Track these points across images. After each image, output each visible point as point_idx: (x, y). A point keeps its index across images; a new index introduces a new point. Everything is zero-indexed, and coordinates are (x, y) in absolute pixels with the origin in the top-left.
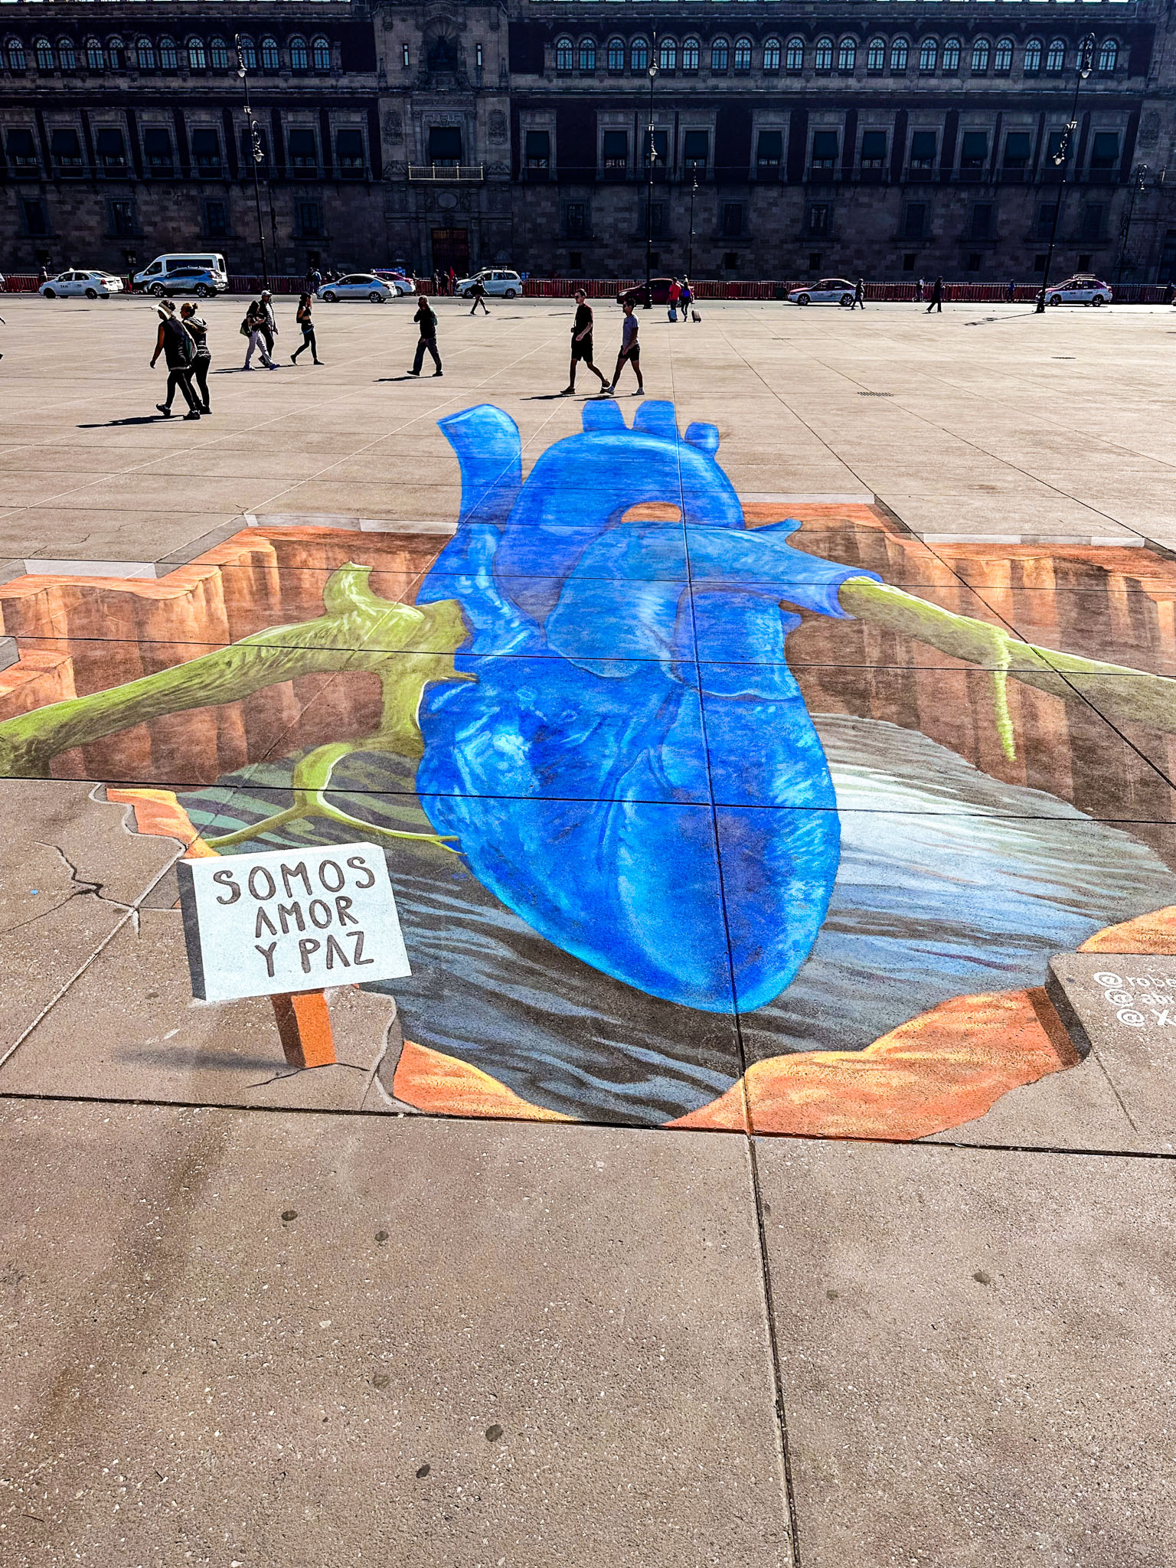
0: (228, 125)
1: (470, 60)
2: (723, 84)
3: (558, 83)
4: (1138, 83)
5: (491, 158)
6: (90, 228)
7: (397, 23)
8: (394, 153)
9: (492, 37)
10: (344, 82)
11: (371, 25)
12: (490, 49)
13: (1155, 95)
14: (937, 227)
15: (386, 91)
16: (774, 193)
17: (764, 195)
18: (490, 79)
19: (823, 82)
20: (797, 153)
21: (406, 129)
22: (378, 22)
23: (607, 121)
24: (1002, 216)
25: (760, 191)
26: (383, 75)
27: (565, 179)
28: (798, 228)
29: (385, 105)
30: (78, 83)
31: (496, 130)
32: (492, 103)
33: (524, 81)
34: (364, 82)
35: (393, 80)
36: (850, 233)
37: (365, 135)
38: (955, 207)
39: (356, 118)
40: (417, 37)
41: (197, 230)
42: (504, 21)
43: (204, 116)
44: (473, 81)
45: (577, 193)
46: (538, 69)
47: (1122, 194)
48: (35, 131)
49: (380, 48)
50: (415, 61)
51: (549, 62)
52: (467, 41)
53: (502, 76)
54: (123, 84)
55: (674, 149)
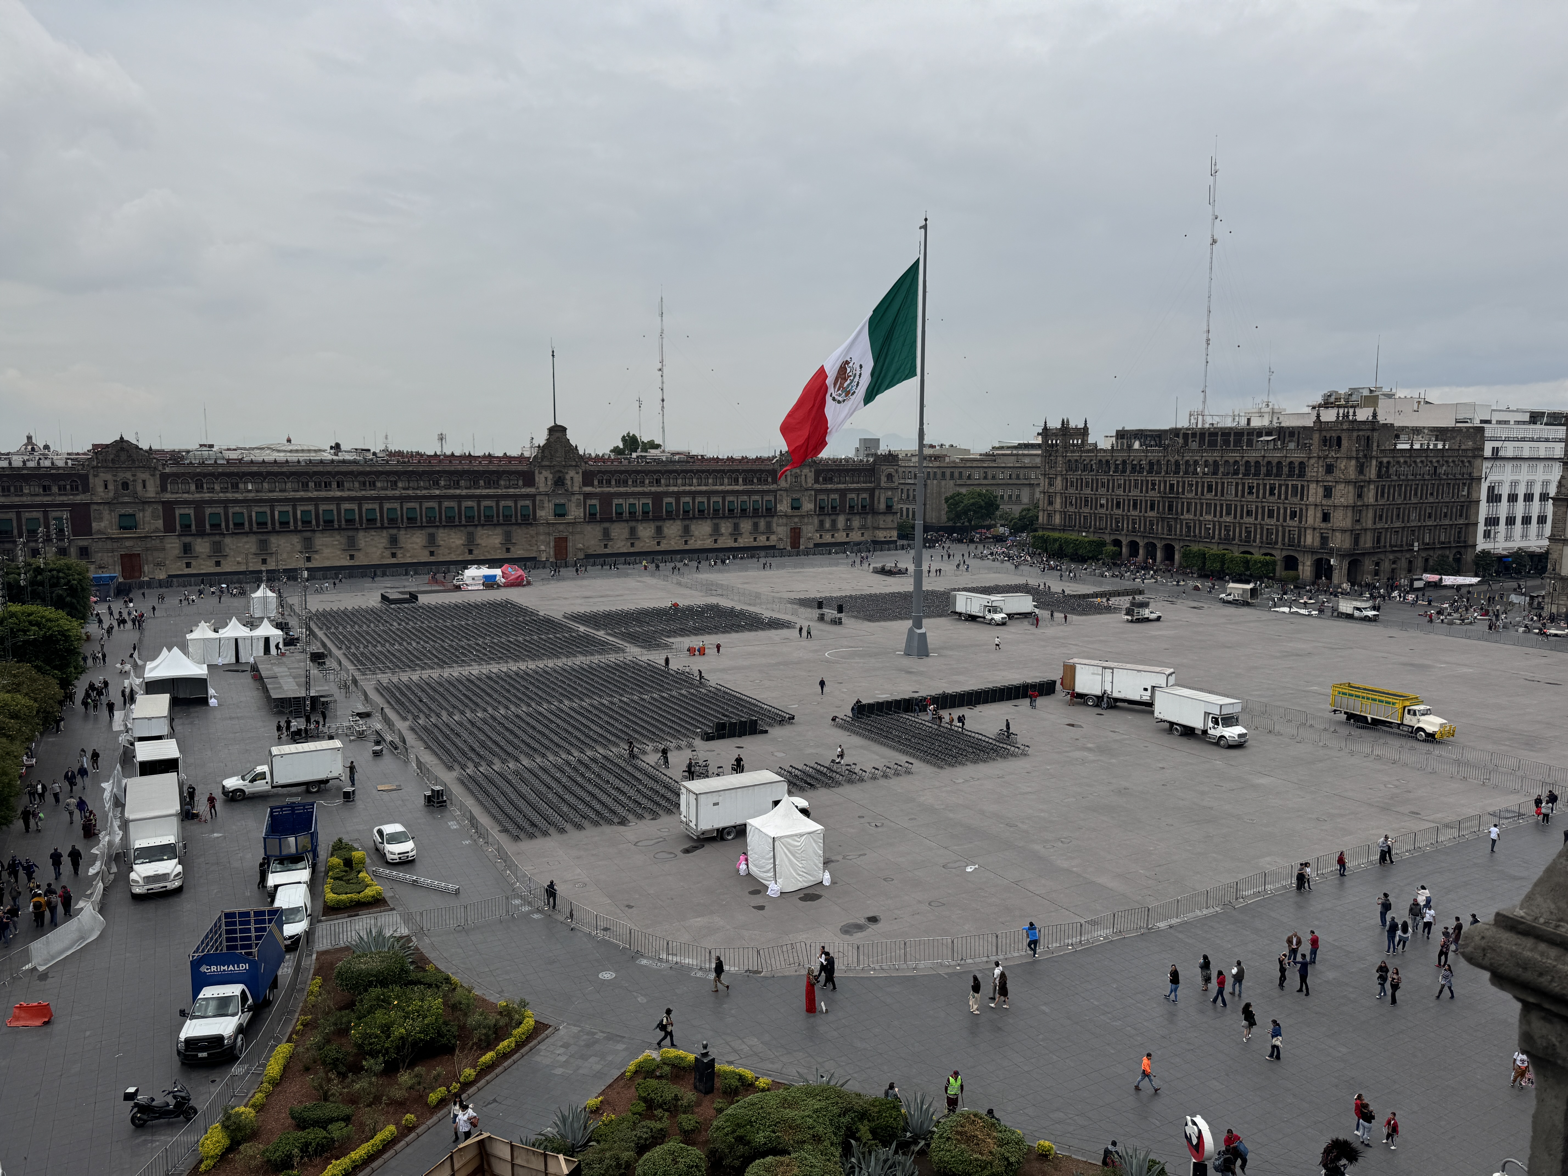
0: (479, 506)
1: (569, 482)
2: (653, 489)
3: (598, 490)
4: (775, 486)
5: (576, 514)
6: (417, 543)
7: (544, 472)
8: (541, 513)
9: (577, 476)
10: (523, 490)
11: (534, 473)
12: (575, 480)
13: (780, 490)
14: (723, 530)
15: (540, 494)
16: (671, 522)
17: (668, 524)
18: (576, 489)
19: (684, 488)
20: (678, 510)
21: (546, 505)
22: (537, 472)
23: (616, 501)
24: (742, 526)
25: (667, 521)
26: (538, 488)
27: (602, 521)
28: (680, 533)
29: (538, 498)
30: (419, 492)
31: (578, 505)
32: (577, 497)
33: (588, 489)
34: (532, 490)
35: (541, 490)
36: (696, 533)
37: (531, 507)
38: (728, 524)
39: (528, 503)
40: (550, 476)
41: (461, 542)
42: (581, 471)
43: (470, 503)
44: (570, 490)
45: (606, 525)
46: (592, 485)
47: (776, 518)
48: (399, 509)
49: (537, 479)
50: (549, 483)
51: (596, 483)
52: (568, 477)
53: (580, 488)
54: (437, 492)
55: (639, 509)
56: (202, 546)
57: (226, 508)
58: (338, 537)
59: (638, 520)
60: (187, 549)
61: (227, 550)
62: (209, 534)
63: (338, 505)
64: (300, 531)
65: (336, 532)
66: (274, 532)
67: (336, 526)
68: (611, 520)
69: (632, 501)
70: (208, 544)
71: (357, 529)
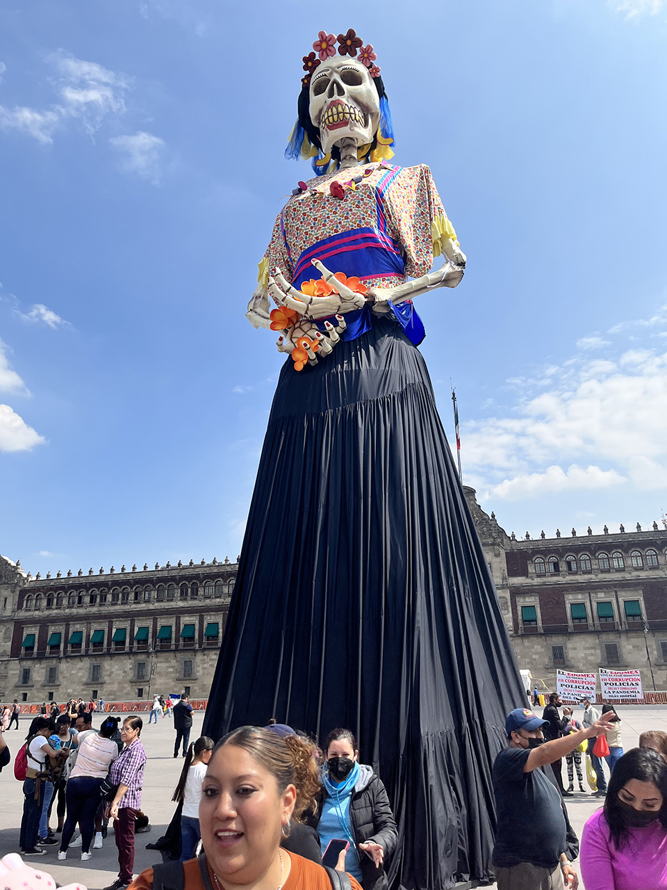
55: (618, 611)
56: (39, 672)
57: (68, 626)
58: (174, 662)
59: (618, 632)
60: (26, 675)
61: (61, 678)
62: (47, 658)
63: (178, 620)
64: (136, 653)
65: (172, 654)
66: (109, 654)
67: (173, 647)
68: (564, 631)
69: (601, 596)
70: (44, 671)
71: (195, 651)
